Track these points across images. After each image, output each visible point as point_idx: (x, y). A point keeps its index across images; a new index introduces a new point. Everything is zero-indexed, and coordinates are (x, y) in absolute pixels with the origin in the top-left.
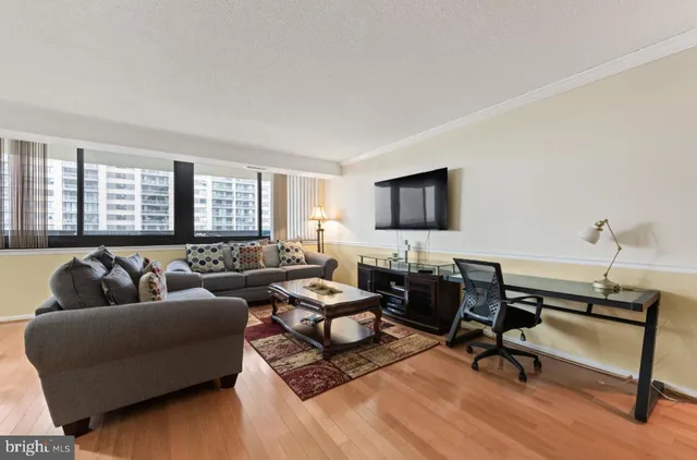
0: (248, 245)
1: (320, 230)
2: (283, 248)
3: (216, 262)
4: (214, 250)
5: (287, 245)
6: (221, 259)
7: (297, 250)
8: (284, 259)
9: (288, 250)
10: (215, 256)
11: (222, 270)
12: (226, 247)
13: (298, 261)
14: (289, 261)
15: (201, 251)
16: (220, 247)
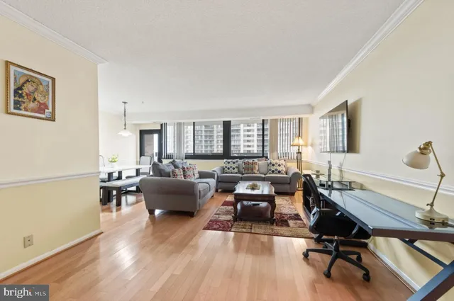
0: (251, 161)
1: (299, 153)
2: (270, 163)
3: (234, 169)
4: (234, 163)
5: (274, 162)
6: (237, 167)
7: (279, 165)
8: (270, 170)
9: (273, 165)
10: (234, 166)
11: (236, 173)
12: (240, 161)
13: (279, 172)
14: (273, 171)
15: (229, 163)
16: (237, 161)
